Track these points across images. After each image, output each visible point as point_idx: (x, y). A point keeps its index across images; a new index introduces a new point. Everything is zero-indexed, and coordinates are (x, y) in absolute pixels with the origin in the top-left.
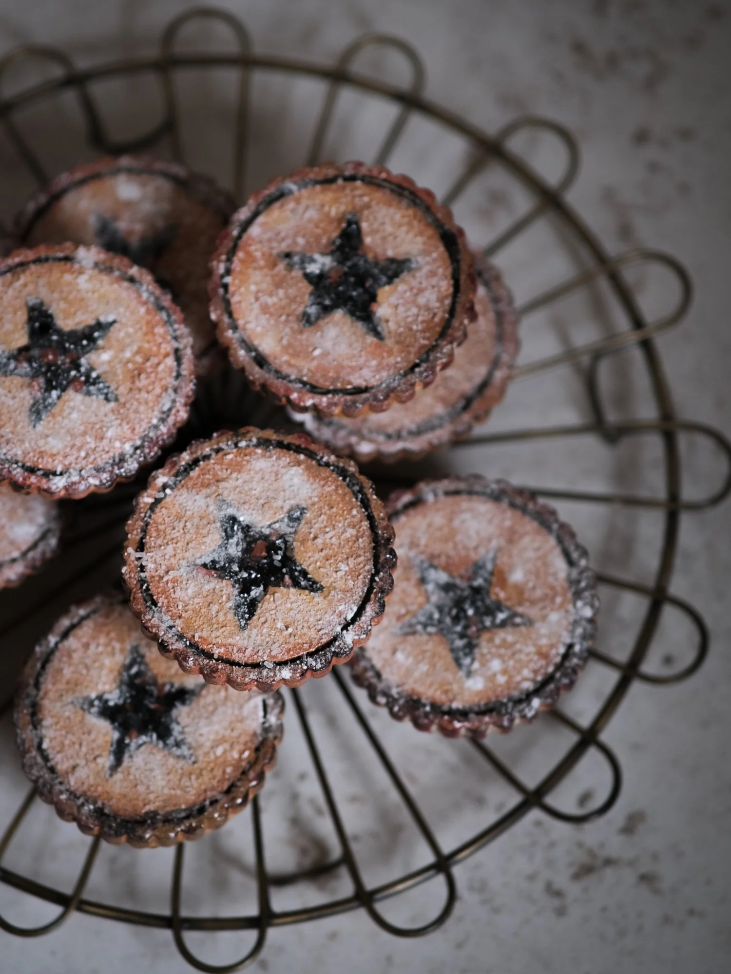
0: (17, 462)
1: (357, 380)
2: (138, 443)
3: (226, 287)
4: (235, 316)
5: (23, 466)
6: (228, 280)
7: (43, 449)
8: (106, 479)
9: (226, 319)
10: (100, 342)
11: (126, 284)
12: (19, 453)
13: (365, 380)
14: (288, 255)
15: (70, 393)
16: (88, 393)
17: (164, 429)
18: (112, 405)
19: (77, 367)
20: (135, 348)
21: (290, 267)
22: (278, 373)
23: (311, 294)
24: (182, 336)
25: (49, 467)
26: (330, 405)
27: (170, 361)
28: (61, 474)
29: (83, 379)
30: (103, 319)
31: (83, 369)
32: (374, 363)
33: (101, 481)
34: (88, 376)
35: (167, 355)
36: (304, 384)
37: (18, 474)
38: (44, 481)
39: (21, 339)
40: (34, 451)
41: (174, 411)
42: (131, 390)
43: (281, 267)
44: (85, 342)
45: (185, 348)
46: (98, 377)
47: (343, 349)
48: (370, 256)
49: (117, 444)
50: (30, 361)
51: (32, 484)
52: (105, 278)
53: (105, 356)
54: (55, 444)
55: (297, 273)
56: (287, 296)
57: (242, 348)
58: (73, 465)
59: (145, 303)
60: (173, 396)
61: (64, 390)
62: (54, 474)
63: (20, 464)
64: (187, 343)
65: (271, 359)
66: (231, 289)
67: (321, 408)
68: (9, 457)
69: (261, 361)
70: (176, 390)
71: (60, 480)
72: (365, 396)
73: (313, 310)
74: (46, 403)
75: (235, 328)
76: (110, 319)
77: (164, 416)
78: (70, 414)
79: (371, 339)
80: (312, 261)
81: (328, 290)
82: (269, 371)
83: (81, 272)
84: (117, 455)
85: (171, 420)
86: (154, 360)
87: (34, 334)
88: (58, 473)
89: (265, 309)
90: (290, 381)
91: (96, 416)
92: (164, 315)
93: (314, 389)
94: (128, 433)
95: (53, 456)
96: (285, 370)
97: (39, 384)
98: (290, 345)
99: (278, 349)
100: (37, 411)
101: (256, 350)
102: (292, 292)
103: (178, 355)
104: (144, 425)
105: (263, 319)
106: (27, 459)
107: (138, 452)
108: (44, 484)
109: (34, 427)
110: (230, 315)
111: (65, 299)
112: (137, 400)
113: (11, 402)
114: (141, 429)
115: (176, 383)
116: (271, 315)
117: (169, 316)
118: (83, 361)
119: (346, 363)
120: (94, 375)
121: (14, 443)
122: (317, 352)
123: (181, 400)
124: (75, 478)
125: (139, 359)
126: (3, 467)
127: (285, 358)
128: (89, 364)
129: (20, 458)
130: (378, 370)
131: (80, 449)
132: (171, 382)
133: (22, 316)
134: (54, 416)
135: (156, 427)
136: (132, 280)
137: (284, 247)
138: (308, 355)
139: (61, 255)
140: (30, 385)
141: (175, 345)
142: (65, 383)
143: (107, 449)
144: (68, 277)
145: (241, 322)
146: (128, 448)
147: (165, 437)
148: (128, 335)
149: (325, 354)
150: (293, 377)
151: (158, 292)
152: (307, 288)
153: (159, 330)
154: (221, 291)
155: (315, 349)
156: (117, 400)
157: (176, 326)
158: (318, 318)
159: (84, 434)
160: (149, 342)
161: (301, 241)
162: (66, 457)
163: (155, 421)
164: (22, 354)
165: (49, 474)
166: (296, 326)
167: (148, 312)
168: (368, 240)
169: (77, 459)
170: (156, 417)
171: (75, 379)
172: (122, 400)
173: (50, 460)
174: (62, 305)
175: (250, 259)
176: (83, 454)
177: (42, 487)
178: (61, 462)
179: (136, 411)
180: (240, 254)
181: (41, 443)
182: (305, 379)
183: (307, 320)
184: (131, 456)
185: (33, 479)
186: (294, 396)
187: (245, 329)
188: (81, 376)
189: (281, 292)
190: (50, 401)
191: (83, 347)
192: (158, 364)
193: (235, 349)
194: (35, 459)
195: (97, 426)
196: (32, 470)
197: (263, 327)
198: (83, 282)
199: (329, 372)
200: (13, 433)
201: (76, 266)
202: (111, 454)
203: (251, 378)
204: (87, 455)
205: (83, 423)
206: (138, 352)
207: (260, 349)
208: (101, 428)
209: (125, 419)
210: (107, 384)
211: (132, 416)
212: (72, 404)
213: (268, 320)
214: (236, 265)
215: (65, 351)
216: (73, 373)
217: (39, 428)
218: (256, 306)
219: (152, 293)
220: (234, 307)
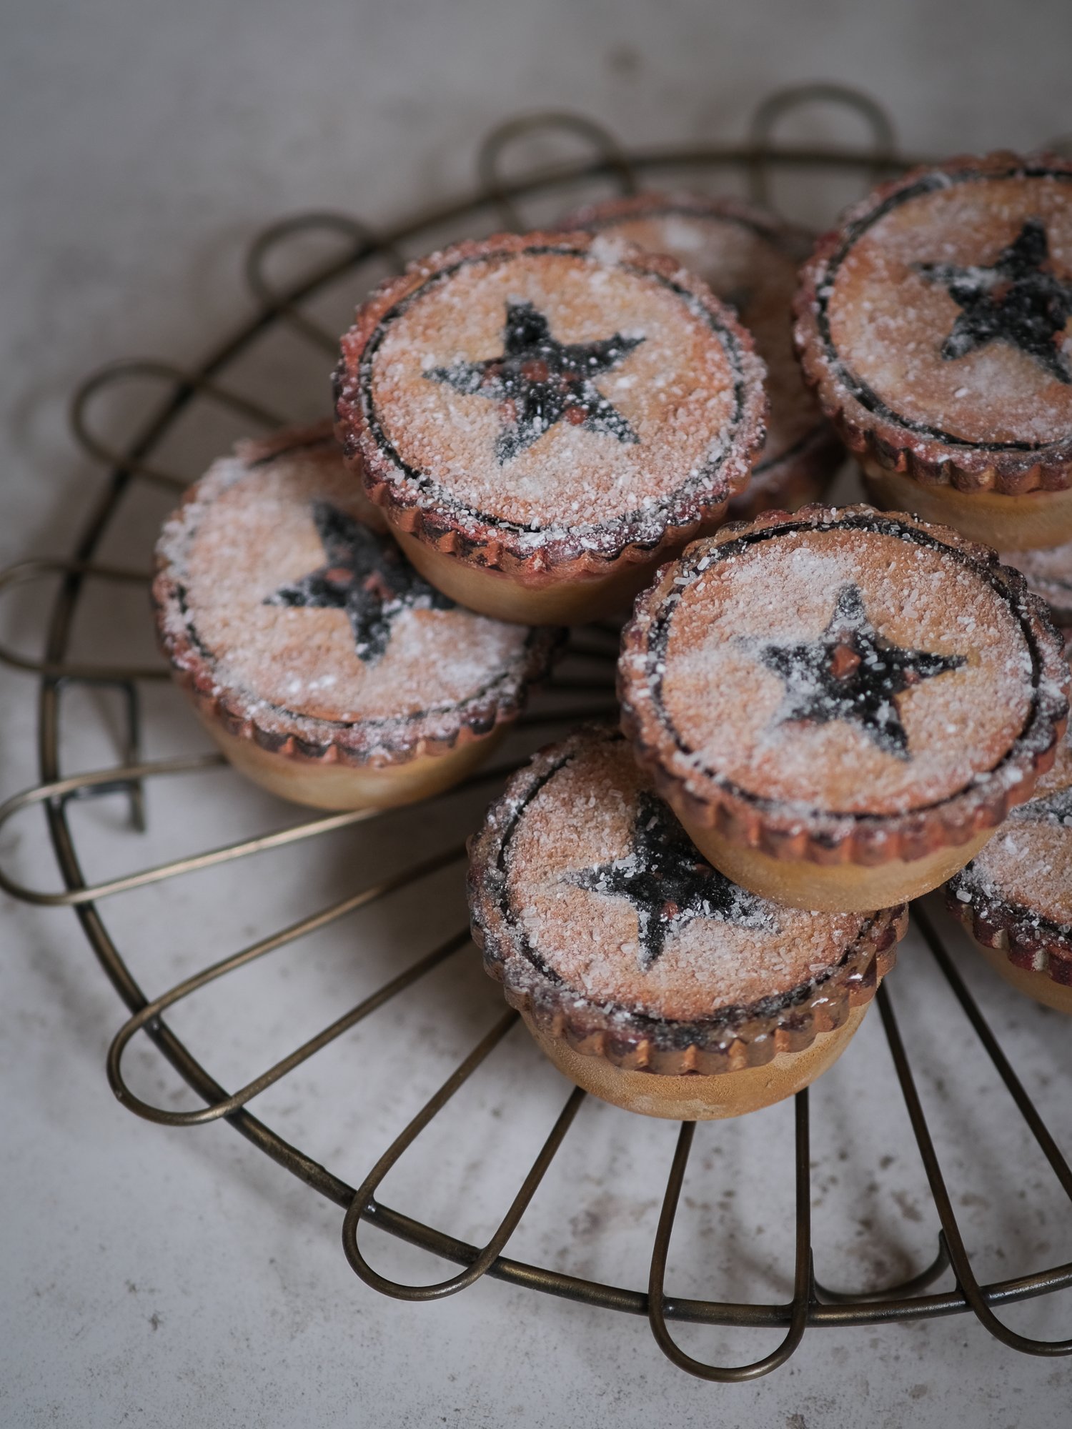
0: (468, 508)
1: (1022, 433)
2: (666, 500)
3: (824, 302)
4: (835, 340)
5: (477, 516)
6: (828, 292)
7: (512, 494)
8: (608, 543)
9: (820, 341)
10: (617, 364)
11: (666, 292)
12: (474, 495)
13: (1036, 433)
14: (928, 267)
15: (564, 425)
16: (593, 428)
17: (709, 484)
18: (629, 445)
19: (579, 391)
20: (673, 376)
21: (928, 282)
22: (895, 417)
23: (959, 319)
24: (749, 367)
25: (520, 519)
26: (975, 463)
27: (728, 397)
28: (538, 530)
29: (585, 407)
30: (625, 335)
31: (586, 396)
32: (1052, 411)
33: (600, 545)
34: (593, 407)
35: (723, 388)
36: (937, 433)
37: (469, 524)
38: (510, 536)
39: (494, 349)
40: (498, 495)
41: (726, 463)
42: (660, 429)
43: (914, 280)
44: (593, 361)
45: (753, 380)
46: (610, 408)
47: (1005, 390)
48: (1058, 275)
49: (632, 498)
50: (504, 377)
51: (490, 538)
52: (634, 280)
53: (624, 383)
54: (531, 489)
55: (940, 288)
56: (920, 319)
57: (841, 382)
58: (559, 519)
59: (695, 319)
60: (727, 443)
61: (553, 420)
62: (528, 529)
63: (473, 512)
64: (756, 371)
65: (887, 399)
66: (832, 305)
67: (960, 466)
68: (457, 500)
69: (869, 400)
70: (732, 437)
71: (534, 538)
72: (1033, 454)
73: (960, 341)
74: (524, 436)
75: (833, 356)
76: (638, 334)
77: (711, 468)
78: (560, 451)
79: (1048, 379)
80: (965, 274)
81: (988, 310)
82: (884, 414)
83: (597, 268)
84: (630, 512)
85: (721, 474)
86: (700, 394)
87: (513, 344)
88: (533, 528)
89: (883, 334)
90: (915, 430)
91: (602, 458)
92: (723, 337)
93: (953, 441)
94: (651, 485)
95: (526, 505)
96: (908, 414)
97: (514, 408)
98: (918, 382)
99: (899, 386)
100: (508, 447)
101: (863, 385)
102: (928, 313)
103: (740, 392)
104: (677, 477)
105: (880, 347)
106: (486, 503)
107: (665, 511)
108: (509, 541)
109: (501, 463)
110: (828, 339)
111: (568, 304)
112: (669, 443)
113: (468, 429)
114: (672, 482)
115: (734, 427)
116: (893, 341)
117: (730, 340)
118: (588, 384)
119: (1007, 409)
120: (604, 404)
121: (466, 482)
122: (962, 393)
123: (738, 449)
124: (560, 535)
125: (677, 390)
126: (446, 511)
127: (910, 398)
128: (597, 391)
129: (475, 504)
130: (1058, 420)
131: (571, 499)
132: (726, 425)
133: (497, 320)
134: (534, 453)
135: (696, 482)
136: (677, 288)
137: (922, 254)
138: (946, 397)
139: (567, 246)
140: (501, 408)
141: (738, 377)
142: (555, 411)
143: (614, 503)
144: (575, 275)
145: (843, 349)
146: (648, 503)
147: (710, 496)
148: (663, 358)
149: (975, 396)
150: (920, 424)
151: (716, 306)
152: (952, 310)
153: (714, 356)
154: (816, 306)
155: (958, 389)
156: (636, 441)
157: (741, 353)
158: (967, 350)
159: (578, 481)
160: (695, 370)
161: (950, 249)
162: (546, 508)
163: (695, 473)
164: (492, 367)
165: (516, 528)
166: (930, 358)
167: (698, 331)
168: (1057, 253)
169: (564, 512)
170: (698, 468)
171: (572, 405)
172: (645, 441)
173: (522, 510)
174: (562, 310)
175: (866, 268)
176: (575, 506)
177: (505, 545)
178: (539, 513)
179: (667, 457)
180: (852, 261)
181: (510, 485)
182: (939, 426)
183: (950, 351)
184: (653, 516)
185: (492, 533)
186: (919, 449)
187: (848, 358)
188: (584, 403)
189: (912, 313)
190: (530, 432)
191: (590, 367)
192: (707, 400)
193: (831, 383)
194: (499, 507)
195: (602, 472)
196: (492, 521)
197: (879, 357)
198: (598, 282)
199: (978, 420)
200: (465, 468)
201: (590, 261)
202: (621, 509)
203: (853, 422)
204: (582, 507)
205: (579, 465)
206: (677, 381)
207: (871, 385)
208: (608, 475)
209: (649, 465)
210: (623, 418)
211: (659, 462)
212: (564, 440)
213: (887, 348)
214: (843, 273)
215: (561, 368)
216: (571, 397)
217: (508, 464)
218: (870, 329)
219: (706, 308)
220: (834, 329)
